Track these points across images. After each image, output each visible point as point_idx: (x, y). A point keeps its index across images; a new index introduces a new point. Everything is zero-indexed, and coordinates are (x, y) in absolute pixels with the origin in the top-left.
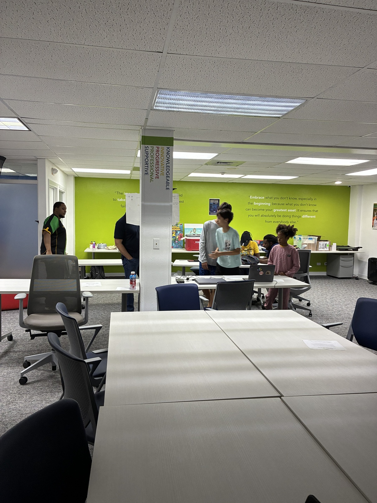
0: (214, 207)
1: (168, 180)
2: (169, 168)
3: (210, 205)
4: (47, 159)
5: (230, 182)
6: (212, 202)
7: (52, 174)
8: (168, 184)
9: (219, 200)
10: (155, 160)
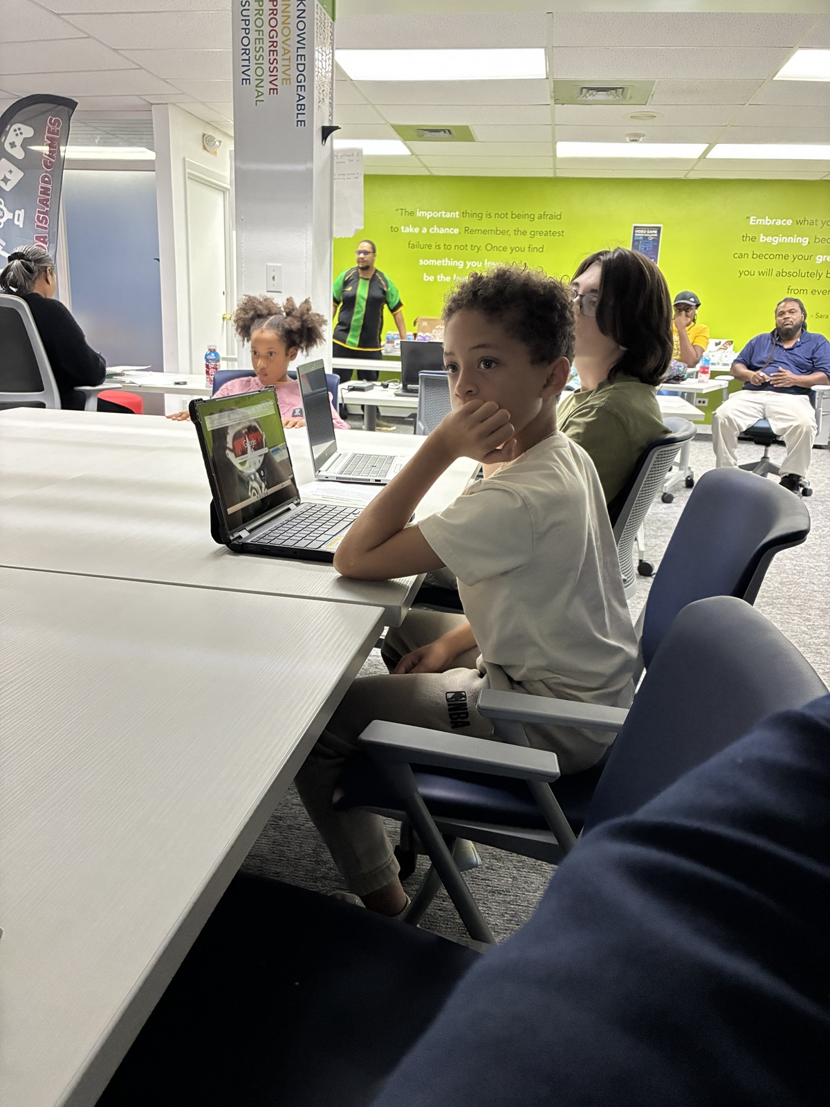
0: (645, 248)
1: (301, 98)
2: (304, 63)
3: (634, 241)
4: (174, 104)
5: (692, 176)
6: (640, 233)
7: (205, 148)
8: (301, 107)
9: (659, 229)
10: (267, 39)
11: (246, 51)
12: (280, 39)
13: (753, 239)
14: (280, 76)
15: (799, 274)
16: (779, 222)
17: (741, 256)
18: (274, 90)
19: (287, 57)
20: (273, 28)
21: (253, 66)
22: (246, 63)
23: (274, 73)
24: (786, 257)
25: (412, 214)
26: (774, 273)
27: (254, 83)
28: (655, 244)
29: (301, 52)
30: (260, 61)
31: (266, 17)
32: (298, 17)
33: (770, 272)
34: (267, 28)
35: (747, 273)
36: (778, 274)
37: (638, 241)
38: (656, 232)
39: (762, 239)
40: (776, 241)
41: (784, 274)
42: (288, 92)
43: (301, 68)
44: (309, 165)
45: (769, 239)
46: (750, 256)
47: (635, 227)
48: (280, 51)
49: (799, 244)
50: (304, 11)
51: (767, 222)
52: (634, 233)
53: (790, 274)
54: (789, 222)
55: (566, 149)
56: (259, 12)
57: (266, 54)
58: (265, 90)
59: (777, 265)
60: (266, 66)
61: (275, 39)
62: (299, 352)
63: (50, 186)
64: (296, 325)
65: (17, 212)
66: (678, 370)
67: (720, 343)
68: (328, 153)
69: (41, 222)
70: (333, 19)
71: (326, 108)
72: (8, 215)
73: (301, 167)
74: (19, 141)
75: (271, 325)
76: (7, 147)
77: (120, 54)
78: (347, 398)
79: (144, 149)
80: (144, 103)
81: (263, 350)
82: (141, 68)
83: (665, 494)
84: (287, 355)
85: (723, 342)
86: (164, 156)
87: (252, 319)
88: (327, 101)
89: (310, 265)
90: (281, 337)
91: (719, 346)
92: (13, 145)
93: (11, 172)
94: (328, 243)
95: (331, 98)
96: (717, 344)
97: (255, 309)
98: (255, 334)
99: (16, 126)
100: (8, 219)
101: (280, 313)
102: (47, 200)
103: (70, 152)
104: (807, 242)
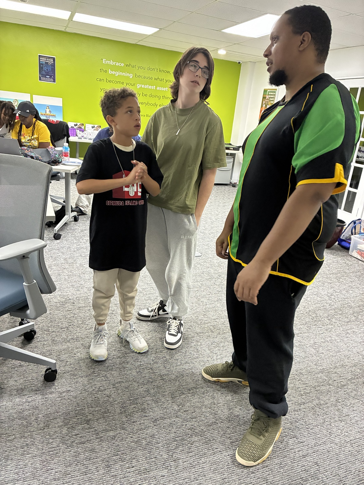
0: (47, 70)
3: (40, 64)
5: (68, 30)
6: (43, 60)
13: (106, 71)
16: (118, 64)
17: (100, 80)
24: (123, 83)
28: (53, 67)
37: (43, 64)
38: (52, 60)
39: (110, 72)
40: (117, 74)
45: (113, 73)
46: (105, 80)
47: (39, 56)
49: (128, 77)
51: (111, 63)
52: (39, 59)
54: (122, 65)
104: (132, 76)
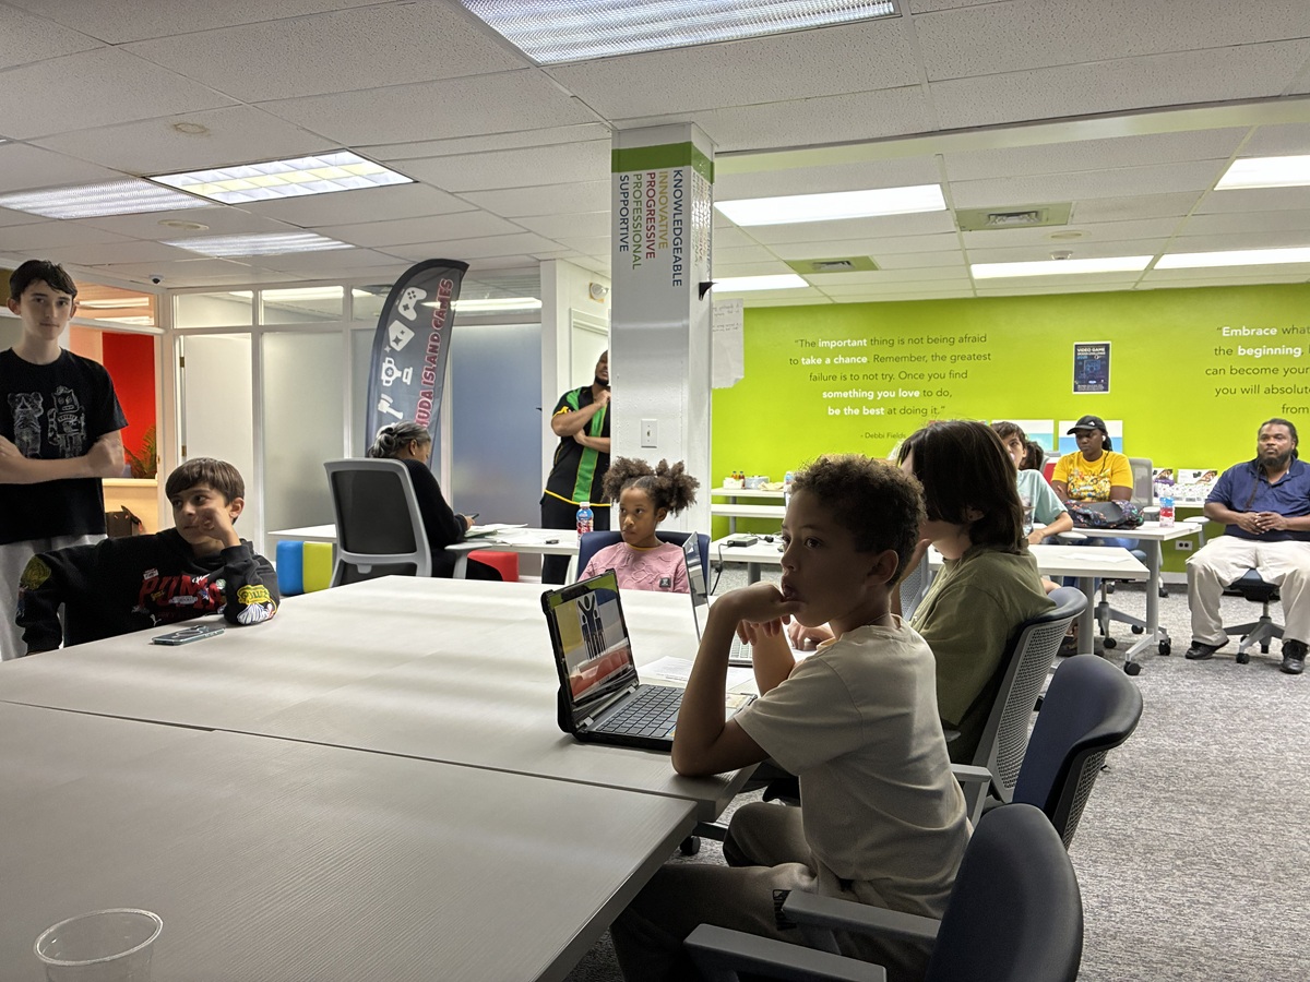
1: (678, 259)
2: (681, 225)
3: (1077, 361)
4: (562, 259)
5: (1141, 287)
6: (1084, 352)
7: (592, 297)
8: (677, 268)
9: (1107, 347)
10: (644, 208)
11: (624, 221)
12: (658, 207)
13: (1230, 352)
14: (658, 240)
15: (1295, 390)
16: (1260, 332)
17: (1216, 372)
18: (652, 254)
19: (664, 223)
20: (651, 198)
21: (631, 234)
22: (625, 231)
23: (652, 238)
24: (1275, 371)
25: (813, 344)
26: (1262, 390)
27: (632, 248)
28: (1104, 362)
29: (677, 217)
30: (639, 228)
31: (644, 189)
32: (675, 186)
33: (1256, 389)
34: (645, 199)
35: (1225, 391)
36: (1268, 391)
37: (1083, 361)
38: (1103, 349)
39: (1241, 351)
40: (1259, 353)
41: (1275, 391)
42: (665, 255)
43: (678, 232)
44: (685, 322)
45: (1250, 352)
46: (1228, 371)
47: (1076, 346)
48: (658, 218)
49: (1291, 356)
50: (681, 180)
51: (1245, 332)
52: (1076, 352)
53: (1283, 391)
54: (1274, 332)
55: (981, 271)
56: (638, 185)
57: (644, 222)
58: (643, 255)
59: (1266, 381)
60: (644, 233)
61: (653, 208)
62: (669, 514)
63: (438, 344)
64: (666, 483)
65: (406, 370)
66: (1131, 514)
67: (1199, 474)
68: (707, 306)
69: (428, 378)
70: (712, 183)
71: (704, 265)
72: (397, 374)
73: (677, 324)
74: (412, 303)
75: (641, 485)
76: (401, 309)
77: (512, 222)
78: (726, 555)
79: (532, 299)
80: (533, 260)
81: (631, 508)
82: (529, 231)
83: (1128, 663)
84: (655, 514)
85: (1204, 472)
86: (550, 304)
87: (624, 479)
88: (705, 258)
89: (686, 420)
90: (651, 495)
91: (1199, 478)
92: (406, 307)
93: (402, 332)
94: (707, 394)
95: (710, 255)
96: (1195, 476)
97: (627, 470)
98: (625, 492)
99: (410, 290)
100: (397, 378)
101: (652, 473)
102: (435, 357)
103: (459, 306)
104: (1299, 353)
